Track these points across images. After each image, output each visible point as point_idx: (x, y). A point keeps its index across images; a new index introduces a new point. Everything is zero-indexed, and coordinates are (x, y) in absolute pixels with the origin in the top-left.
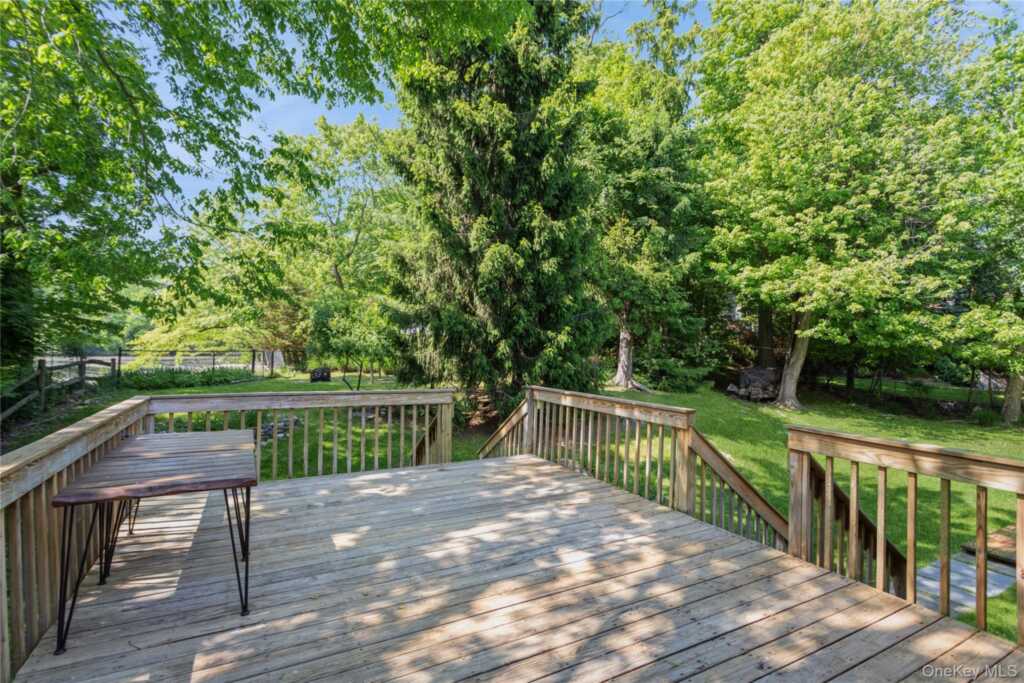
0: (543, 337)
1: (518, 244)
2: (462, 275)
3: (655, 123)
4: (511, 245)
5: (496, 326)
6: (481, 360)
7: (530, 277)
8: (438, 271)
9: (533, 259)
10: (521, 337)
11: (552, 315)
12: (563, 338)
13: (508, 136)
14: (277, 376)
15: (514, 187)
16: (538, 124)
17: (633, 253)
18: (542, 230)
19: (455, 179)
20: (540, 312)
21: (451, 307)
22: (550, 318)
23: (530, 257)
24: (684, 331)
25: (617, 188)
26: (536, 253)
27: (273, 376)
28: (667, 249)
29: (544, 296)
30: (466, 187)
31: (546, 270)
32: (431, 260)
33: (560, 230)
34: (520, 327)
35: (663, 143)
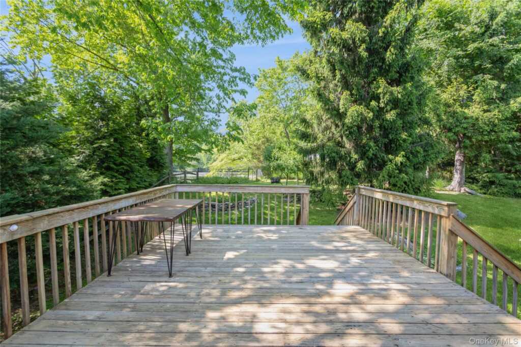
0: (386, 159)
1: (369, 105)
2: (337, 126)
3: (491, 7)
4: (365, 106)
5: (356, 153)
6: (347, 172)
7: (377, 123)
8: (324, 125)
9: (380, 113)
10: (371, 160)
11: (393, 145)
12: (399, 159)
13: (363, 41)
14: (259, 180)
15: (368, 71)
16: (383, 29)
17: (467, 102)
18: (385, 94)
19: (333, 73)
20: (385, 144)
21: (330, 144)
22: (391, 147)
23: (378, 111)
24: (515, 153)
25: (457, 58)
26: (381, 109)
27: (257, 180)
28: (500, 95)
29: (388, 135)
30: (338, 76)
31: (388, 118)
32: (319, 118)
33: (399, 93)
34: (370, 154)
35: (498, 19)
